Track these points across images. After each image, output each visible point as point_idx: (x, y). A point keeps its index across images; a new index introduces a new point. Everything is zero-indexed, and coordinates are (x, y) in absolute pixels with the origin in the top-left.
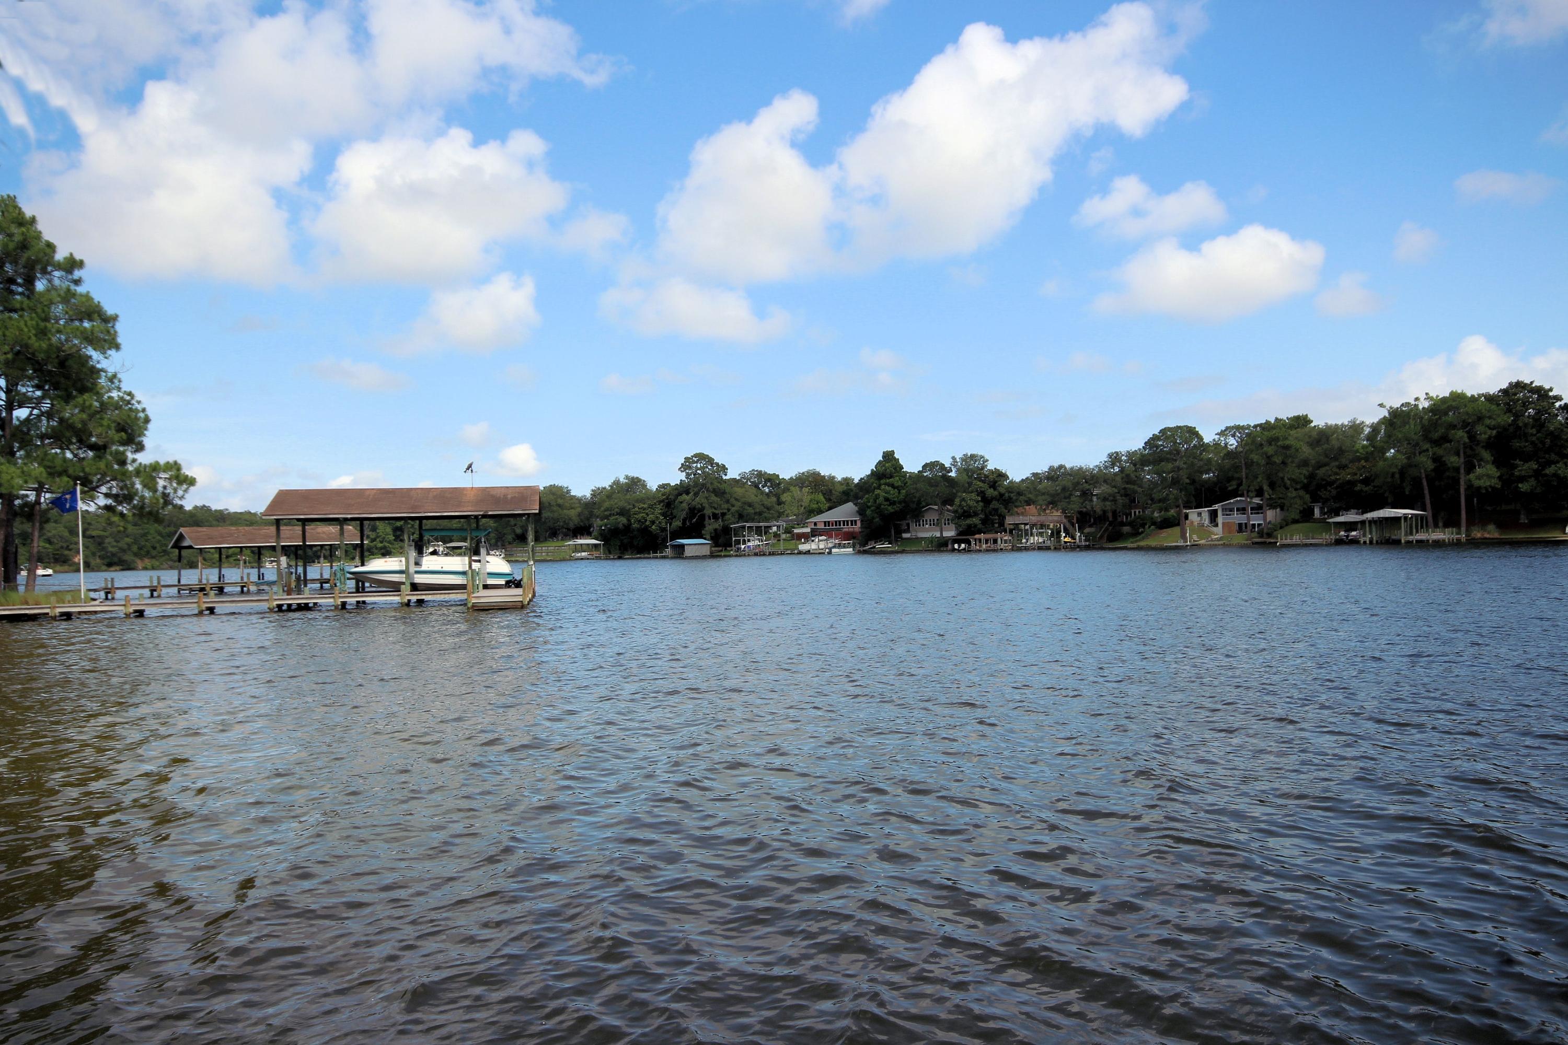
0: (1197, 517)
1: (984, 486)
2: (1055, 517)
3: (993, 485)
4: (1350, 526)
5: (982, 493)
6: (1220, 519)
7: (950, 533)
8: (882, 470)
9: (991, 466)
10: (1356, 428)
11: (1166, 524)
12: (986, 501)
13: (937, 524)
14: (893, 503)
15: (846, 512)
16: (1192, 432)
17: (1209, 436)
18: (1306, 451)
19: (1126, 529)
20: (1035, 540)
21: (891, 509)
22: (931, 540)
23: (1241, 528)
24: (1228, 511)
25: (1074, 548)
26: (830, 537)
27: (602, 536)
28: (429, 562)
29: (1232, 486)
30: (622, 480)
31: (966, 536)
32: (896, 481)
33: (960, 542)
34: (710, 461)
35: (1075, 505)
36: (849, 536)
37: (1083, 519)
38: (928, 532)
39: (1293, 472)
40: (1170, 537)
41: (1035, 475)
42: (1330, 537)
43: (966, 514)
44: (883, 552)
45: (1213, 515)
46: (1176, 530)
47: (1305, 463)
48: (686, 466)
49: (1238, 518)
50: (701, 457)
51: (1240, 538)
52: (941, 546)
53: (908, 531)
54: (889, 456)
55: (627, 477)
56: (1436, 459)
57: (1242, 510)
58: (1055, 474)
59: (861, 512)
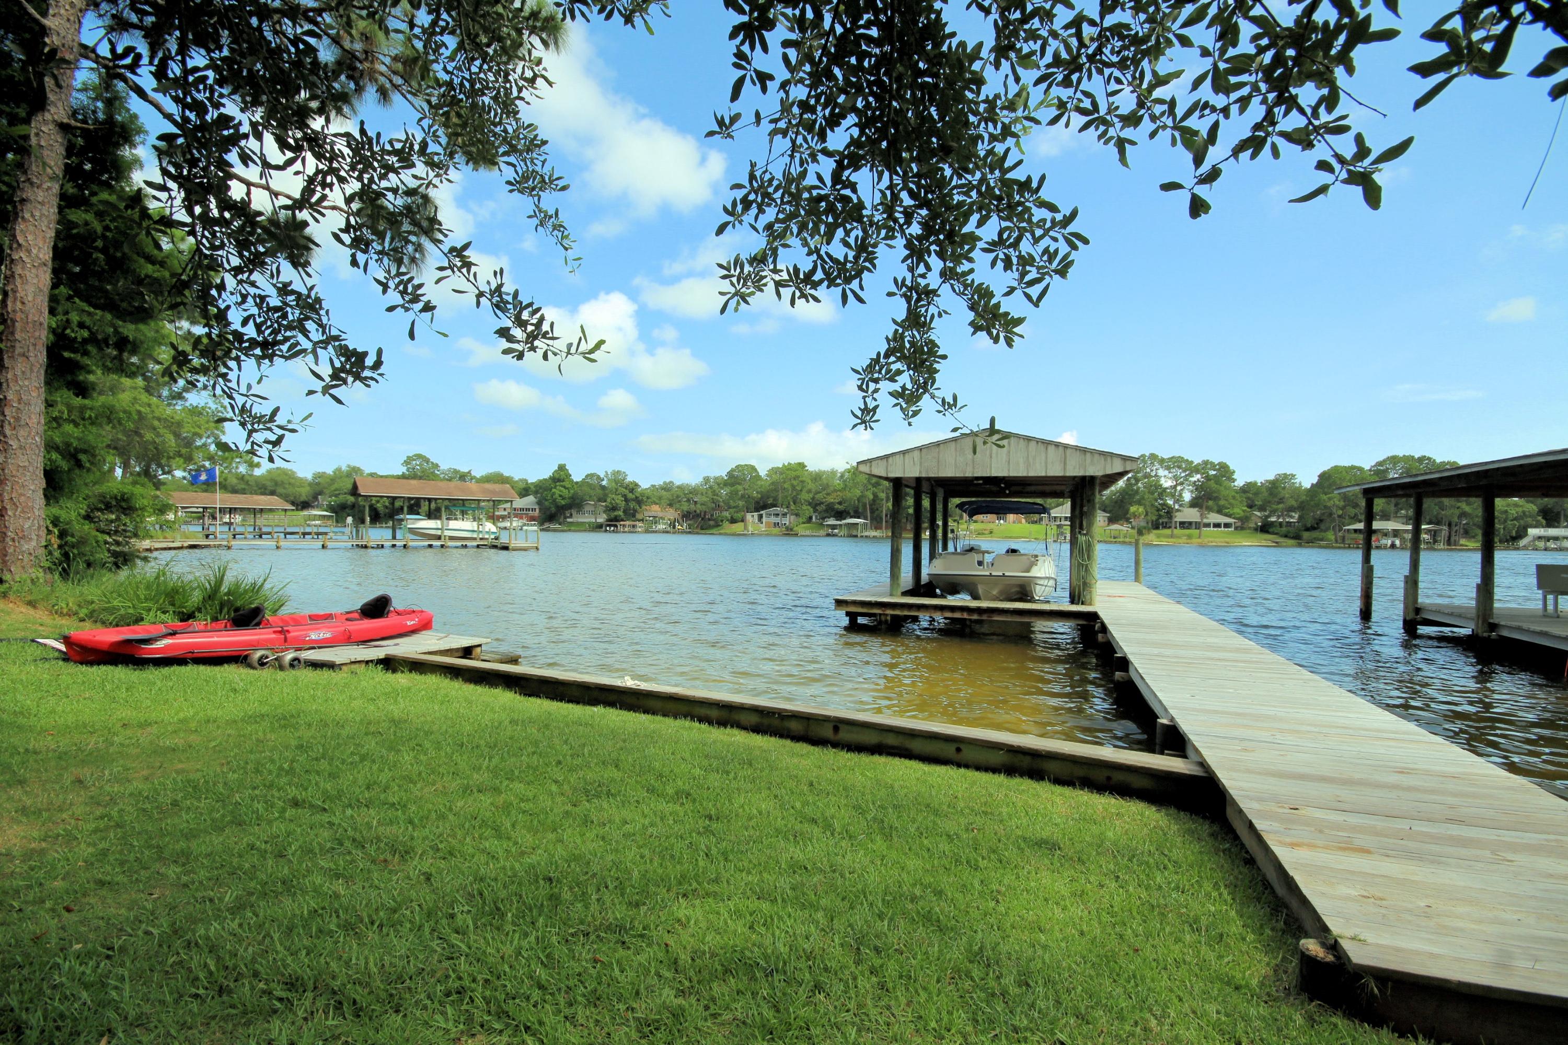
0: (752, 518)
1: (627, 492)
2: (671, 514)
3: (632, 491)
4: (833, 527)
5: (625, 496)
6: (764, 519)
7: (601, 519)
8: (557, 476)
9: (629, 479)
10: (833, 472)
11: (733, 521)
12: (627, 500)
13: (594, 513)
14: (564, 499)
15: (530, 500)
16: (753, 469)
17: (763, 472)
18: (811, 486)
19: (712, 523)
20: (661, 527)
21: (563, 502)
22: (589, 523)
23: (776, 525)
24: (769, 515)
25: (683, 532)
26: (521, 518)
27: (331, 508)
29: (770, 501)
30: (344, 468)
31: (613, 523)
32: (566, 484)
33: (610, 526)
34: (427, 461)
35: (685, 507)
36: (532, 519)
37: (686, 516)
38: (587, 519)
39: (805, 496)
40: (738, 527)
41: (653, 486)
42: (822, 532)
43: (614, 508)
44: (555, 530)
45: (761, 517)
46: (741, 525)
47: (809, 491)
48: (407, 462)
49: (773, 519)
50: (419, 456)
51: (776, 530)
52: (599, 527)
53: (571, 516)
54: (562, 468)
55: (349, 466)
56: (875, 495)
57: (777, 515)
58: (667, 487)
59: (539, 503)
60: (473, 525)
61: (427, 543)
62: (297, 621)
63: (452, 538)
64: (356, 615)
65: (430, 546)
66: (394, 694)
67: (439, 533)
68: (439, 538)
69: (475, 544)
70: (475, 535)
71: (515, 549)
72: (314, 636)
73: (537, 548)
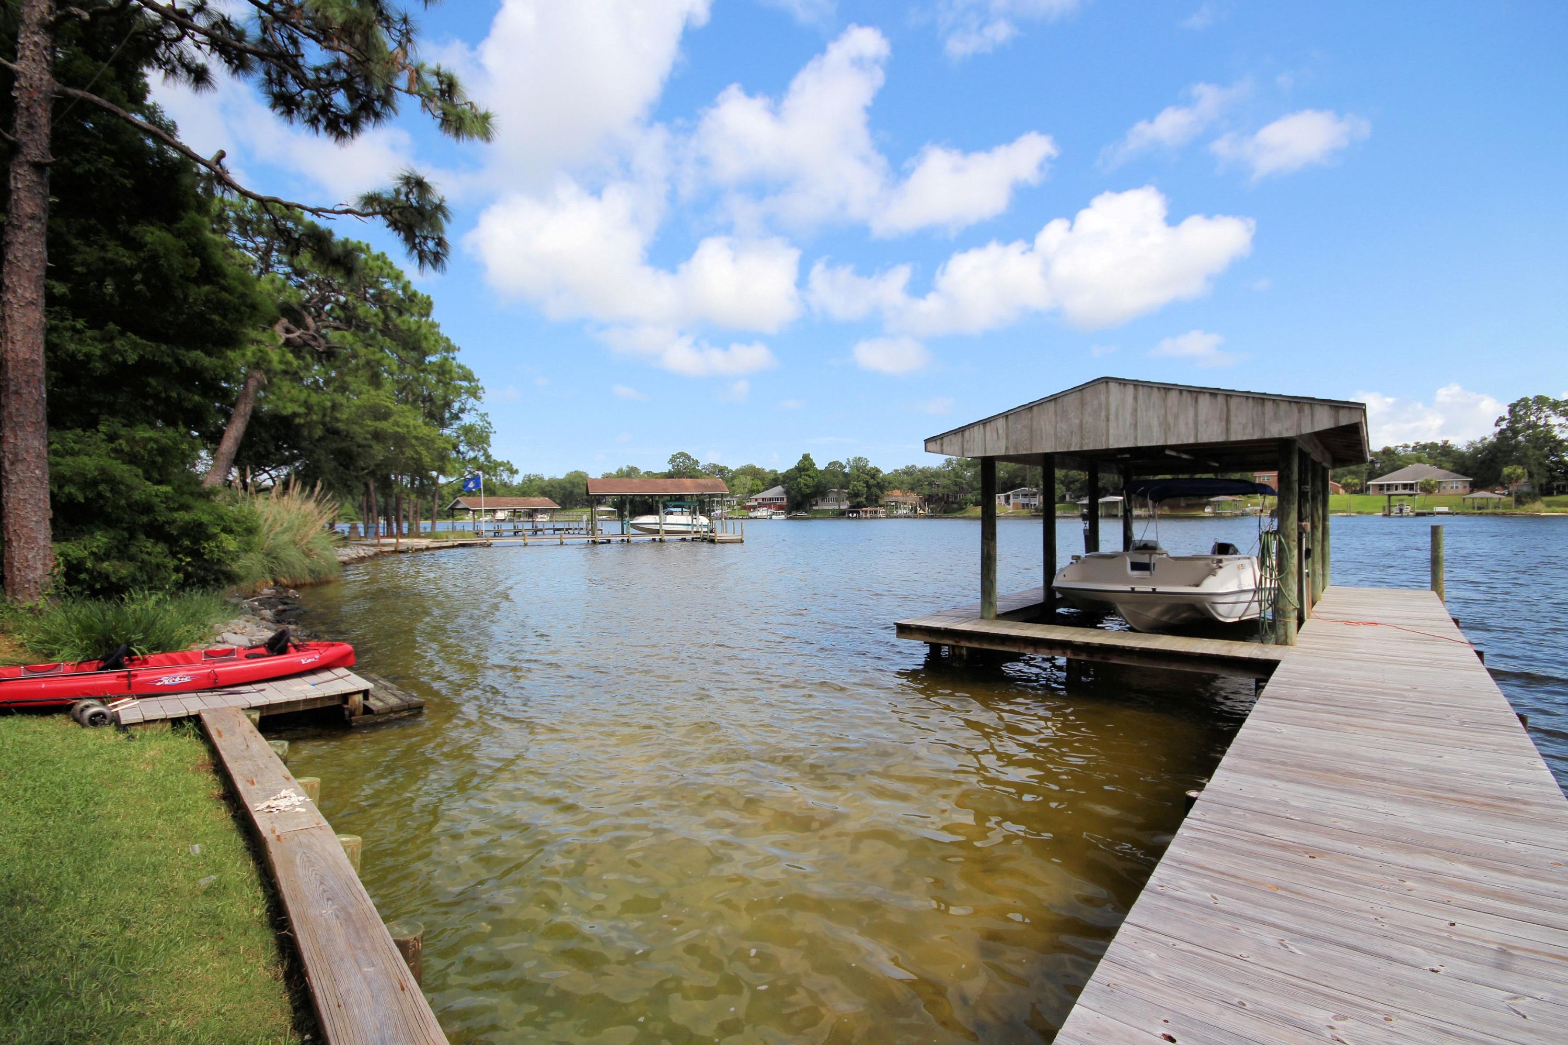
1: (868, 478)
2: (913, 498)
3: (873, 477)
5: (866, 482)
6: (1012, 501)
7: (845, 506)
8: (802, 466)
9: (871, 465)
12: (869, 486)
13: (839, 501)
14: (808, 487)
15: (777, 491)
19: (955, 506)
20: (902, 512)
21: (808, 491)
22: (833, 511)
23: (1024, 506)
24: (1016, 496)
25: (926, 517)
26: (770, 508)
28: (670, 519)
29: (1018, 481)
30: (625, 469)
31: (856, 508)
32: (811, 473)
33: (853, 512)
34: (689, 458)
35: (927, 491)
36: (780, 508)
37: (929, 500)
38: (831, 506)
41: (896, 471)
42: (1077, 512)
43: (856, 495)
44: (801, 519)
45: (1009, 498)
48: (672, 461)
49: (1022, 500)
50: (682, 454)
51: (1025, 512)
52: (841, 514)
53: (816, 504)
54: (806, 457)
55: (628, 467)
57: (1025, 495)
58: (909, 472)
59: (787, 492)
60: (689, 519)
61: (651, 538)
63: (668, 532)
67: (657, 527)
68: (657, 532)
69: (689, 537)
70: (690, 529)
71: (724, 542)
73: (742, 541)
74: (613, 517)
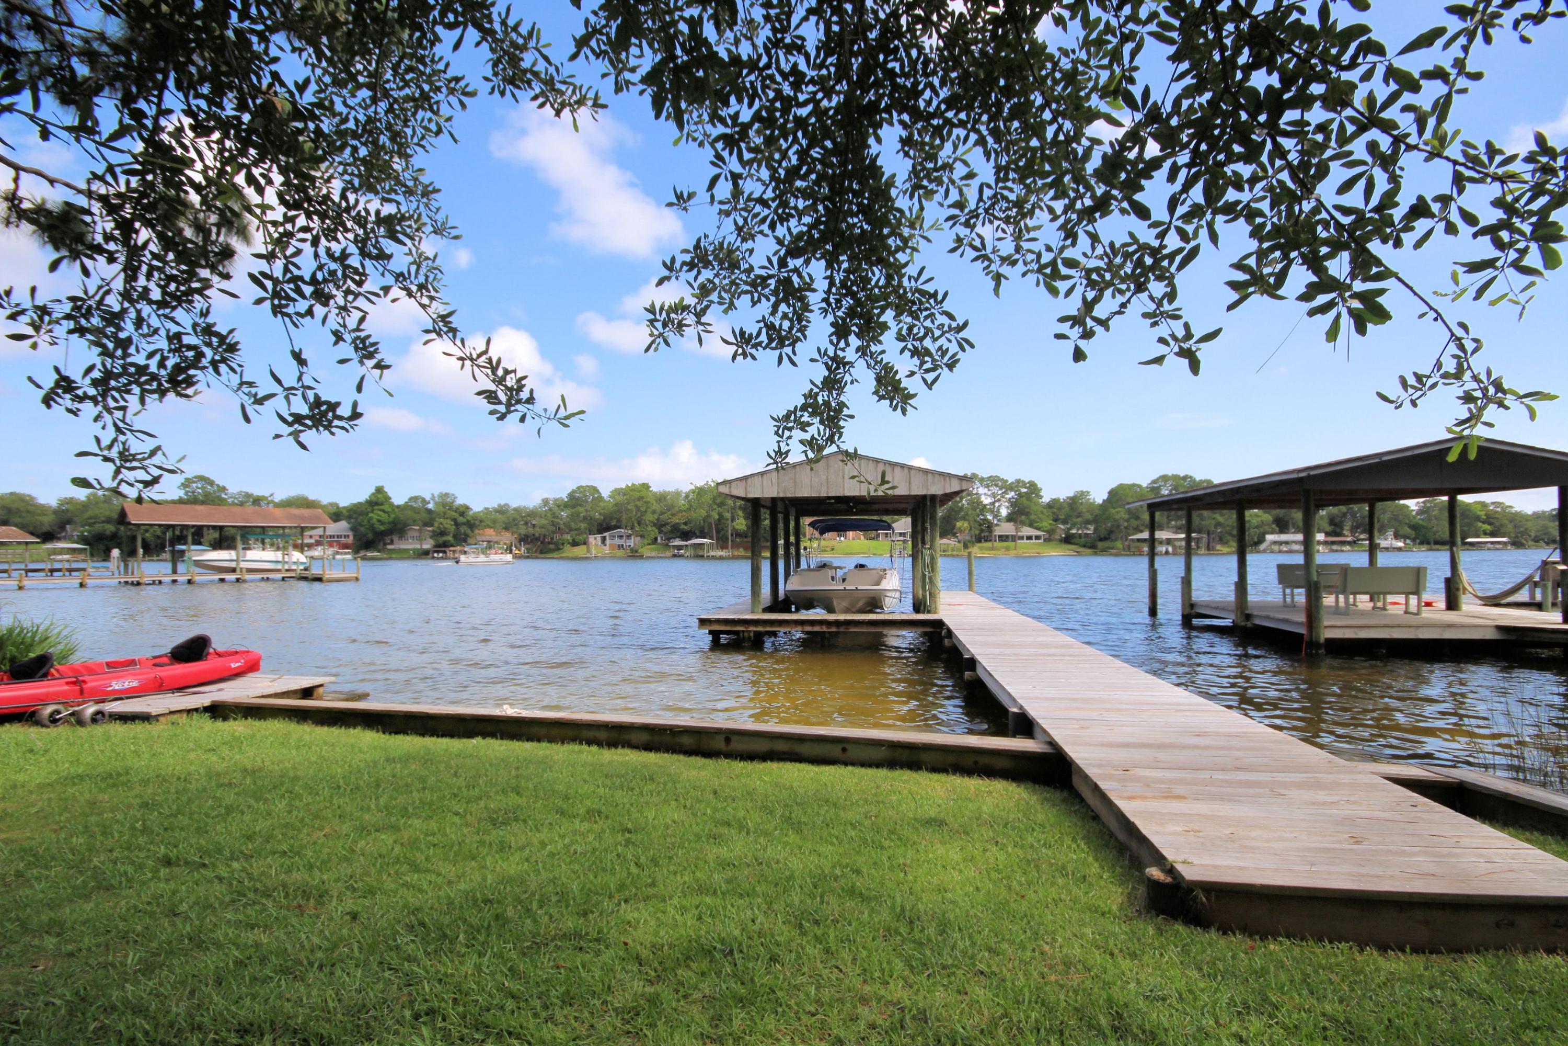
0: (595, 540)
1: (456, 515)
2: (507, 537)
3: (462, 514)
4: (679, 548)
5: (455, 520)
6: (608, 542)
7: (428, 545)
8: (374, 499)
9: (459, 501)
10: (678, 493)
11: (575, 544)
12: (456, 524)
13: (420, 540)
14: (383, 524)
15: (340, 527)
16: (595, 490)
17: (605, 493)
18: (656, 506)
19: (552, 546)
21: (382, 528)
22: (414, 550)
23: (620, 547)
24: (613, 537)
26: (332, 546)
27: (84, 540)
28: (252, 554)
29: (614, 523)
31: (441, 549)
32: (386, 507)
33: (438, 552)
34: (212, 483)
35: (523, 530)
36: (345, 546)
37: (525, 539)
38: (410, 545)
39: (650, 517)
40: (580, 551)
41: (487, 509)
42: (669, 554)
43: (443, 533)
44: (372, 559)
45: (604, 539)
46: (583, 548)
47: (654, 512)
48: (186, 485)
49: (617, 541)
50: (201, 478)
51: (620, 553)
52: (424, 554)
53: (392, 542)
54: (379, 490)
56: (720, 515)
57: (621, 537)
58: (502, 510)
59: (353, 529)
60: (278, 555)
61: (217, 577)
62: (91, 670)
63: (250, 571)
64: (166, 660)
65: (222, 580)
66: (235, 742)
67: (233, 565)
68: (233, 570)
69: (279, 576)
70: (279, 566)
71: (331, 581)
72: (116, 685)
73: (357, 579)
74: (82, 557)
